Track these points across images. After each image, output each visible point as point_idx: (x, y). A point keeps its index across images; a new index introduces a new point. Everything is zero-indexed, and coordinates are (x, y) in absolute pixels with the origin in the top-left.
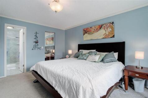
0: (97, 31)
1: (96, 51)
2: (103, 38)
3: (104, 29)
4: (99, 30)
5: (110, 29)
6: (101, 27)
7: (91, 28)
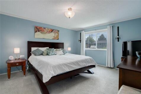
0: (49, 33)
1: (49, 48)
2: (53, 39)
3: (54, 33)
4: (51, 32)
5: (57, 34)
6: (52, 31)
7: (44, 28)
